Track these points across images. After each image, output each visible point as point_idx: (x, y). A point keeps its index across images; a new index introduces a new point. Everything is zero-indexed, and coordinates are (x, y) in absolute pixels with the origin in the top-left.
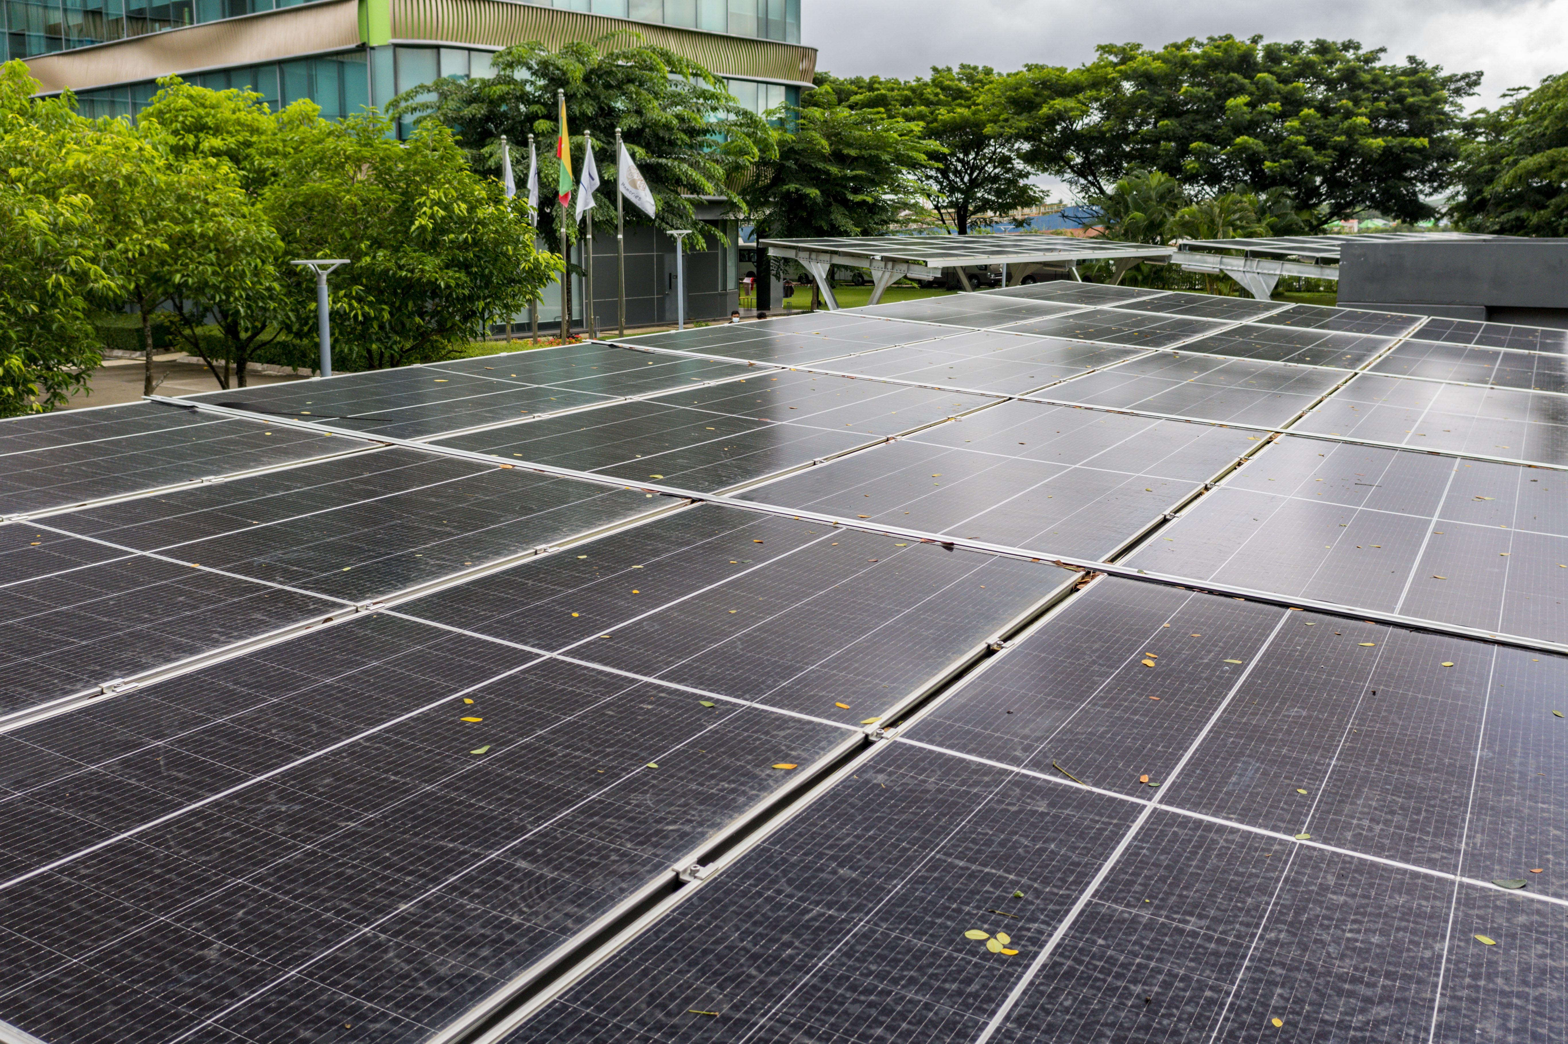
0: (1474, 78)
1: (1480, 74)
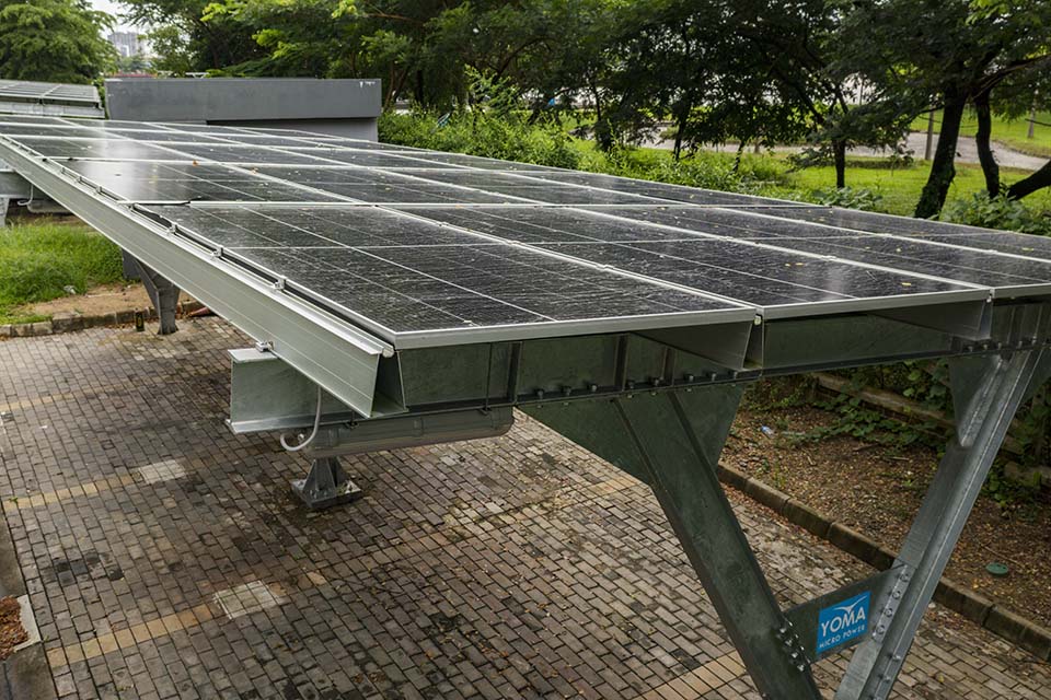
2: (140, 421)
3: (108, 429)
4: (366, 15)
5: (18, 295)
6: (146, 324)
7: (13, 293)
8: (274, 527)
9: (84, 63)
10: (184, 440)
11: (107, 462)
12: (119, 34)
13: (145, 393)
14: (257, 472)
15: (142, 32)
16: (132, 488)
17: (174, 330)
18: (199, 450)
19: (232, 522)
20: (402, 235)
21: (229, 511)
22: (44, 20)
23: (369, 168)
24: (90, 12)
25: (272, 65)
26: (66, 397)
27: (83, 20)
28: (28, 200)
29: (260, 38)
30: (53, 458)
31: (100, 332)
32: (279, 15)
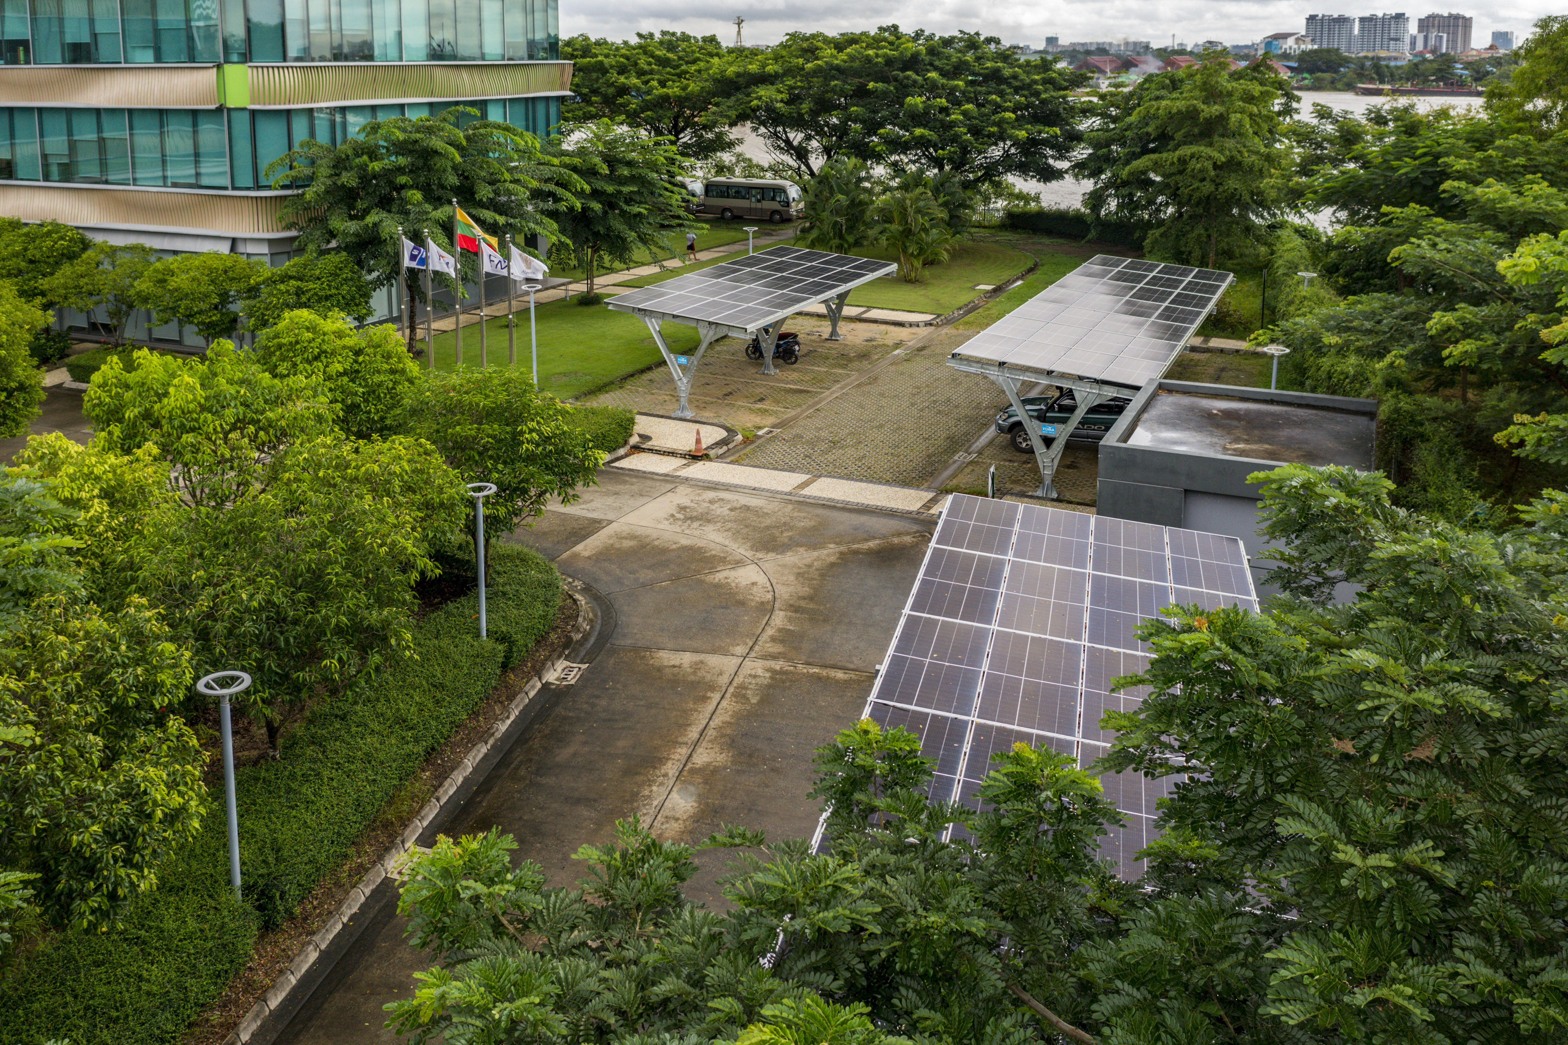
22: (1216, 165)
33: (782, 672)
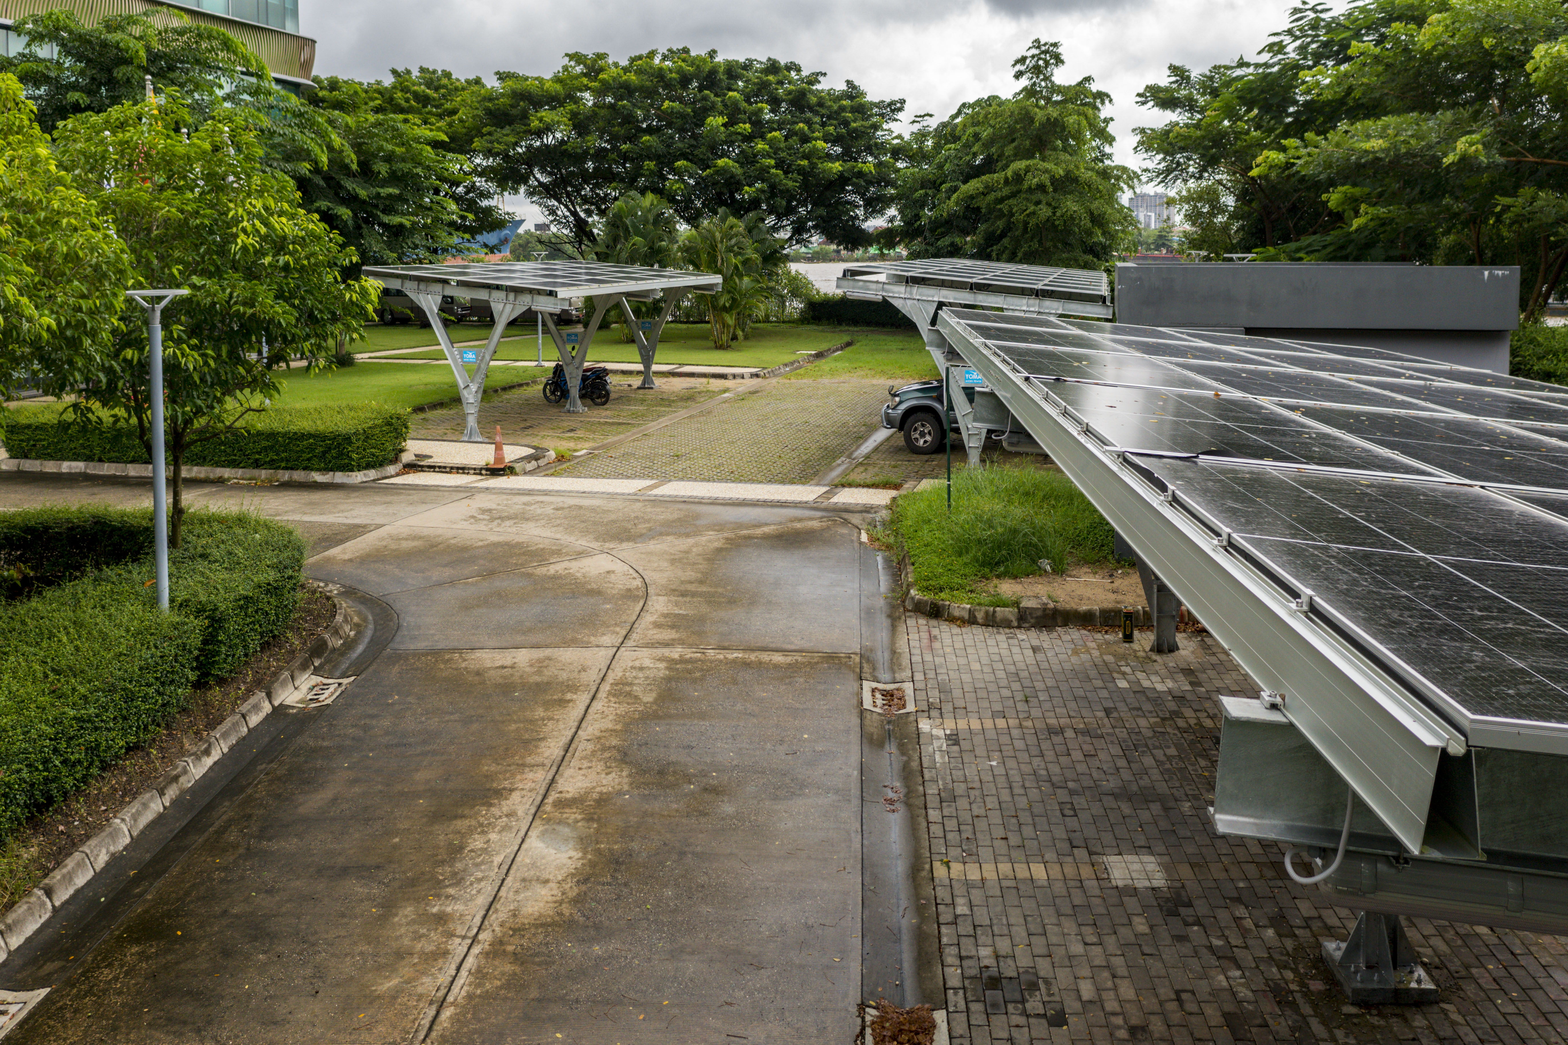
0: (898, 105)
1: (903, 102)
2: (1111, 784)
3: (1071, 785)
4: (1500, 160)
5: (983, 565)
6: (1136, 633)
7: (977, 561)
8: (1288, 1012)
9: (1096, 240)
10: (1170, 827)
11: (1064, 836)
12: (1143, 196)
13: (1124, 741)
14: (1271, 909)
15: (1172, 193)
16: (1092, 885)
17: (1173, 648)
18: (1191, 849)
19: (1225, 984)
20: (1517, 543)
21: (1225, 963)
22: (1053, 180)
23: (1481, 419)
24: (1108, 167)
25: (1349, 239)
26: (1025, 724)
27: (1099, 180)
28: (1003, 433)
29: (1334, 198)
30: (998, 812)
31: (1074, 635)
32: (1364, 166)
33: (682, 660)
